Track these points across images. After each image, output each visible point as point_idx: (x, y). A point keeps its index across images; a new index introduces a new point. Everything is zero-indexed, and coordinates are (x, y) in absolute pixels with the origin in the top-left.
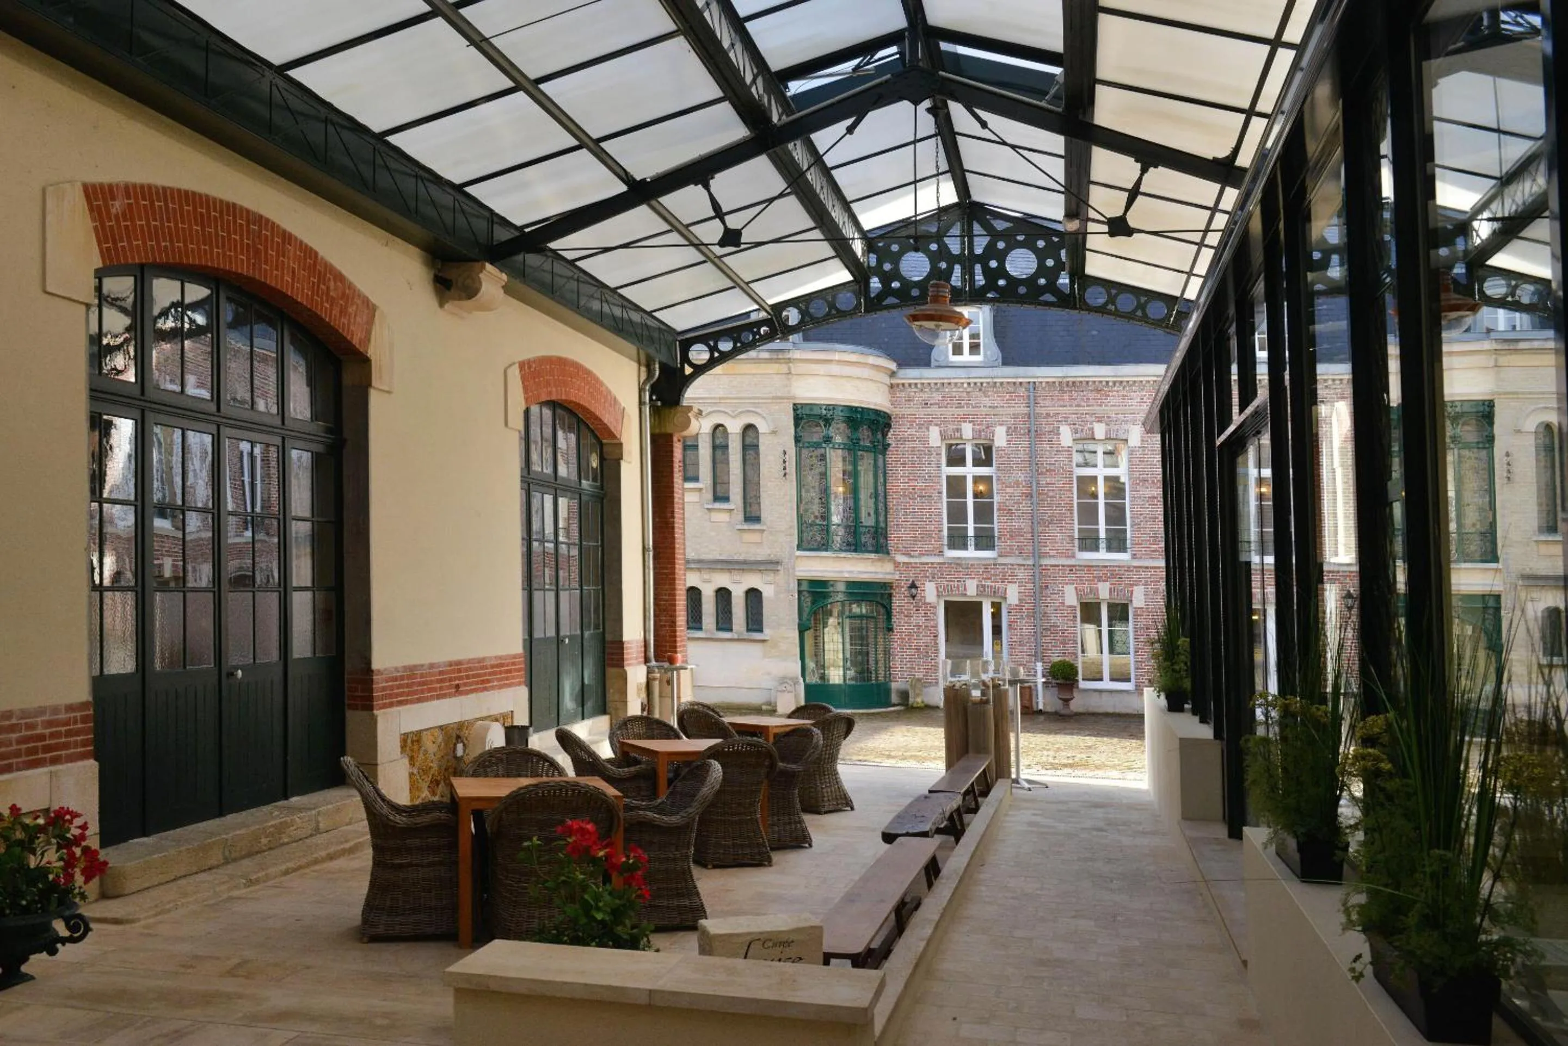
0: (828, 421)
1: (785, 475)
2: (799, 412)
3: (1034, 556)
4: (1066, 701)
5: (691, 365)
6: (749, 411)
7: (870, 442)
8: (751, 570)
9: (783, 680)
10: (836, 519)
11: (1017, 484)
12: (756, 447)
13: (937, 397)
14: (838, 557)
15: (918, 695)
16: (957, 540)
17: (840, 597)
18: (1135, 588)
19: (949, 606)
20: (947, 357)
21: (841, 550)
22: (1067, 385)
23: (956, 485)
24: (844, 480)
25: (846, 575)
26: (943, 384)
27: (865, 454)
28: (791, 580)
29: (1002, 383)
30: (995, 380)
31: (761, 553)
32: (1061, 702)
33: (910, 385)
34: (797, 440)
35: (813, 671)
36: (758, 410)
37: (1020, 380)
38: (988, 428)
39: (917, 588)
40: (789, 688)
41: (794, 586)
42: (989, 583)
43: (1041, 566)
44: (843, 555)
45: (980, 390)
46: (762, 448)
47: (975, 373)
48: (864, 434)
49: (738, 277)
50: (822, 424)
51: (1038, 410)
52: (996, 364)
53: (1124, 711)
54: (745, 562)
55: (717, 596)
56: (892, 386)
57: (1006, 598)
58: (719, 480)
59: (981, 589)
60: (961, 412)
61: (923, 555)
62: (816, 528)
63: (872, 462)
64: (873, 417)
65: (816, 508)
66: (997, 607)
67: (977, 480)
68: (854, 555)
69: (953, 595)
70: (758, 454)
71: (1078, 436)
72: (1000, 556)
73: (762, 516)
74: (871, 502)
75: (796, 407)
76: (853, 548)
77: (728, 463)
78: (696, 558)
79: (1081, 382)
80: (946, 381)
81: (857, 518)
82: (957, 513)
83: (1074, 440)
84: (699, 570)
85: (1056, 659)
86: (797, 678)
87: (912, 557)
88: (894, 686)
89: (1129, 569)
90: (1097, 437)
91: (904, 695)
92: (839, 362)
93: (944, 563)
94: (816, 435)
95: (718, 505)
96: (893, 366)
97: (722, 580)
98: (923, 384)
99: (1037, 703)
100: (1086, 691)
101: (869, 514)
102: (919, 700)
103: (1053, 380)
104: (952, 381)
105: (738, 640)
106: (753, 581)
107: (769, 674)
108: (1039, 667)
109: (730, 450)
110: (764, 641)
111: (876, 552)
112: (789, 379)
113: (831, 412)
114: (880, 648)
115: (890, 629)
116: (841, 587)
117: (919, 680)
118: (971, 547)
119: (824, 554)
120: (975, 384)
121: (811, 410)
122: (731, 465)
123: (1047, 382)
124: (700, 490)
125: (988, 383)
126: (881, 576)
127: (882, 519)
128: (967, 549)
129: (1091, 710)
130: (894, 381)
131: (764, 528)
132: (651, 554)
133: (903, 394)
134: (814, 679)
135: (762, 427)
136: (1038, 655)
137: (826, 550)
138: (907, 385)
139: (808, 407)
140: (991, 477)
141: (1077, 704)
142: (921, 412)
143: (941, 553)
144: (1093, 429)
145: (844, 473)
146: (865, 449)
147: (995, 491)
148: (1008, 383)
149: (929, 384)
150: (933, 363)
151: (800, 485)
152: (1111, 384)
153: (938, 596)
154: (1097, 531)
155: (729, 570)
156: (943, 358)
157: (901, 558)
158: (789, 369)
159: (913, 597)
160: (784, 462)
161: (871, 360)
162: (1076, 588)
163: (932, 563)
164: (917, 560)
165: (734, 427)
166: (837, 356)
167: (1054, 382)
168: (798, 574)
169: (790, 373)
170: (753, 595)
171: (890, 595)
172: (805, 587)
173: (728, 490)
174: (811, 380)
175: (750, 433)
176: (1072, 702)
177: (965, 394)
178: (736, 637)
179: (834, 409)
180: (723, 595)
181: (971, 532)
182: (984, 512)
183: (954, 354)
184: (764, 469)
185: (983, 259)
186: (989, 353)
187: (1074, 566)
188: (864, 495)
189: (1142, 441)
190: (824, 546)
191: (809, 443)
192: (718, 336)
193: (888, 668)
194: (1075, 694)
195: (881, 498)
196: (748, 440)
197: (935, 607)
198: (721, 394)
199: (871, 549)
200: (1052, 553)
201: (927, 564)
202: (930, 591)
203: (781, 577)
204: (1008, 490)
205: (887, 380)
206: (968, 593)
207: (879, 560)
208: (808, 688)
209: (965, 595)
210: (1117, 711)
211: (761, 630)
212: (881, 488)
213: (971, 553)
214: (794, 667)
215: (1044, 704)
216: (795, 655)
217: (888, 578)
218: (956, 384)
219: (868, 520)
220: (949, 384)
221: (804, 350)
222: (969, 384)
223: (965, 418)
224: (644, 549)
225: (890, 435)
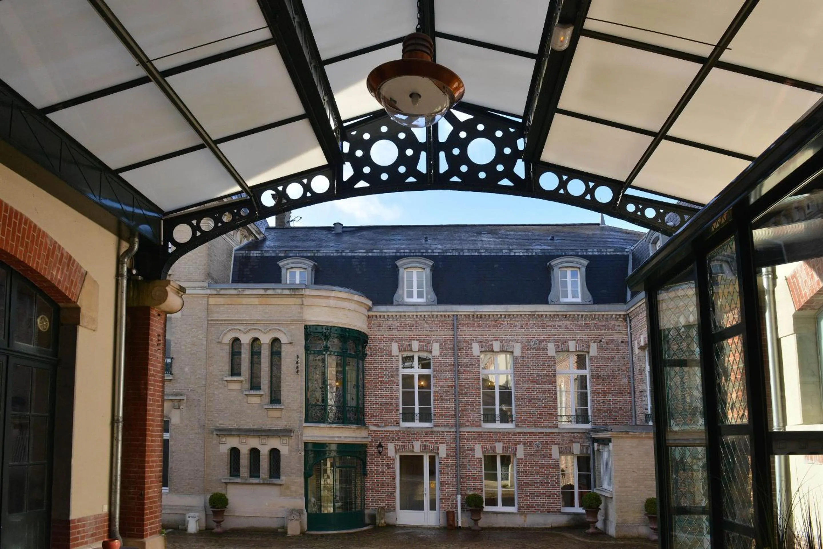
0: (327, 337)
1: (297, 372)
2: (308, 330)
3: (456, 426)
4: (476, 521)
5: (175, 243)
6: (276, 329)
7: (355, 352)
8: (273, 436)
9: (292, 511)
10: (331, 402)
11: (446, 380)
12: (279, 353)
13: (397, 324)
14: (331, 427)
15: (382, 519)
16: (408, 416)
17: (334, 454)
18: (518, 446)
19: (403, 458)
20: (403, 298)
21: (333, 423)
22: (477, 318)
23: (408, 380)
24: (336, 375)
25: (337, 439)
26: (400, 316)
27: (351, 359)
28: (300, 442)
29: (437, 316)
30: (433, 313)
31: (280, 425)
32: (473, 521)
33: (380, 316)
34: (307, 348)
35: (314, 504)
36: (282, 329)
37: (448, 313)
38: (428, 343)
39: (383, 447)
40: (296, 517)
41: (302, 447)
42: (428, 444)
43: (461, 432)
44: (334, 425)
45: (424, 320)
46: (283, 354)
47: (420, 309)
48: (350, 345)
49: (204, 130)
50: (323, 338)
51: (459, 333)
52: (433, 303)
53: (511, 526)
54: (270, 431)
55: (250, 454)
56: (369, 317)
57: (438, 454)
58: (255, 375)
59: (423, 448)
60: (411, 333)
61: (388, 425)
62: (317, 408)
63: (356, 364)
64: (356, 335)
65: (318, 395)
66: (432, 460)
67: (421, 377)
68: (342, 426)
69: (405, 452)
70: (280, 358)
71: (483, 349)
72: (435, 426)
73: (282, 399)
74: (354, 391)
75: (306, 327)
76: (341, 421)
77: (260, 364)
78: (237, 427)
79: (485, 315)
80: (402, 314)
81: (344, 401)
82: (408, 398)
83: (481, 352)
84: (239, 436)
85: (471, 493)
86: (302, 510)
87: (380, 427)
88: (367, 511)
89: (514, 434)
90: (495, 350)
91: (373, 517)
92: (335, 297)
93: (400, 431)
94: (320, 345)
95: (252, 392)
96: (370, 303)
97: (254, 442)
98: (388, 316)
99: (458, 522)
100: (488, 513)
101: (353, 399)
102: (383, 521)
103: (468, 314)
104: (407, 314)
105: (264, 484)
106: (275, 443)
107: (283, 507)
108: (459, 498)
109: (262, 355)
110: (281, 485)
111: (357, 424)
112: (302, 308)
113: (329, 331)
114: (359, 487)
115: (365, 475)
116: (334, 447)
117: (383, 508)
118: (417, 421)
119: (322, 425)
120: (421, 316)
121: (316, 329)
122: (262, 365)
123: (465, 315)
124: (241, 382)
125: (429, 315)
126: (359, 440)
127: (361, 402)
128: (414, 422)
129: (491, 525)
130: (371, 313)
131: (283, 407)
132: (121, 426)
133: (376, 322)
134: (314, 510)
135: (284, 340)
136: (459, 491)
137: (324, 423)
138: (378, 317)
139: (314, 327)
140: (430, 375)
141: (483, 522)
142: (387, 334)
143: (398, 424)
144: (492, 345)
145: (337, 372)
146: (351, 356)
147: (432, 385)
148: (441, 315)
149: (392, 316)
150: (395, 302)
151: (307, 380)
152: (503, 316)
153: (396, 452)
154: (494, 410)
155: (259, 436)
156: (401, 299)
157: (373, 428)
158: (303, 301)
159: (380, 453)
160: (297, 363)
161: (356, 298)
162: (482, 446)
163: (392, 431)
164: (383, 429)
165: (265, 339)
166: (333, 294)
167: (469, 315)
168: (304, 438)
169: (303, 304)
170: (275, 453)
171: (366, 452)
172: (310, 447)
173: (260, 383)
174: (317, 310)
175: (276, 344)
176: (479, 521)
177: (413, 323)
178: (262, 482)
179: (331, 329)
180: (255, 453)
181: (417, 411)
182: (425, 398)
183: (408, 297)
184: (284, 368)
185: (447, 147)
186: (429, 296)
187: (481, 432)
188: (350, 386)
189: (522, 352)
190: (322, 419)
191: (314, 351)
192: (200, 215)
193: (363, 500)
194: (482, 516)
195: (361, 389)
196: (275, 349)
197: (394, 460)
198: (258, 317)
199: (353, 421)
200: (467, 424)
201: (389, 431)
202: (391, 450)
203: (293, 441)
204: (441, 384)
205: (365, 311)
206: (415, 451)
207: (358, 429)
208: (310, 516)
209: (413, 452)
210: (507, 526)
211: (279, 477)
212: (360, 382)
213: (417, 424)
214: (300, 503)
215: (462, 522)
216: (302, 495)
217: (364, 441)
218: (409, 316)
219: (351, 402)
220: (405, 316)
221: (312, 289)
222: (417, 316)
223: (413, 338)
224: (114, 421)
225: (367, 347)
